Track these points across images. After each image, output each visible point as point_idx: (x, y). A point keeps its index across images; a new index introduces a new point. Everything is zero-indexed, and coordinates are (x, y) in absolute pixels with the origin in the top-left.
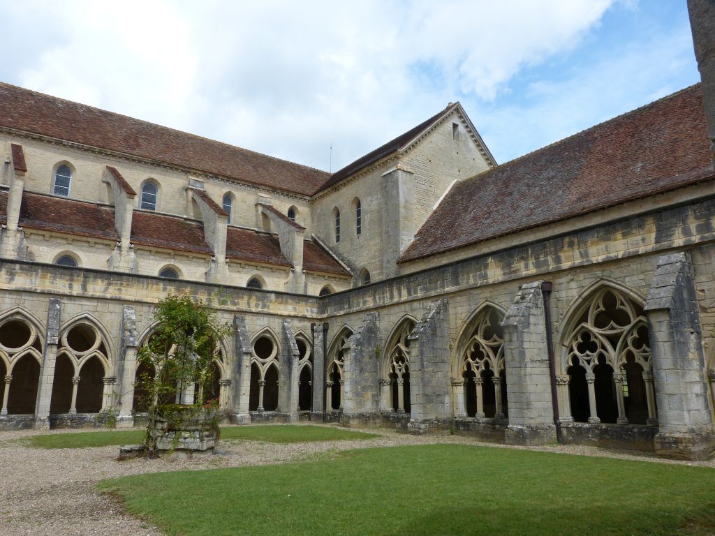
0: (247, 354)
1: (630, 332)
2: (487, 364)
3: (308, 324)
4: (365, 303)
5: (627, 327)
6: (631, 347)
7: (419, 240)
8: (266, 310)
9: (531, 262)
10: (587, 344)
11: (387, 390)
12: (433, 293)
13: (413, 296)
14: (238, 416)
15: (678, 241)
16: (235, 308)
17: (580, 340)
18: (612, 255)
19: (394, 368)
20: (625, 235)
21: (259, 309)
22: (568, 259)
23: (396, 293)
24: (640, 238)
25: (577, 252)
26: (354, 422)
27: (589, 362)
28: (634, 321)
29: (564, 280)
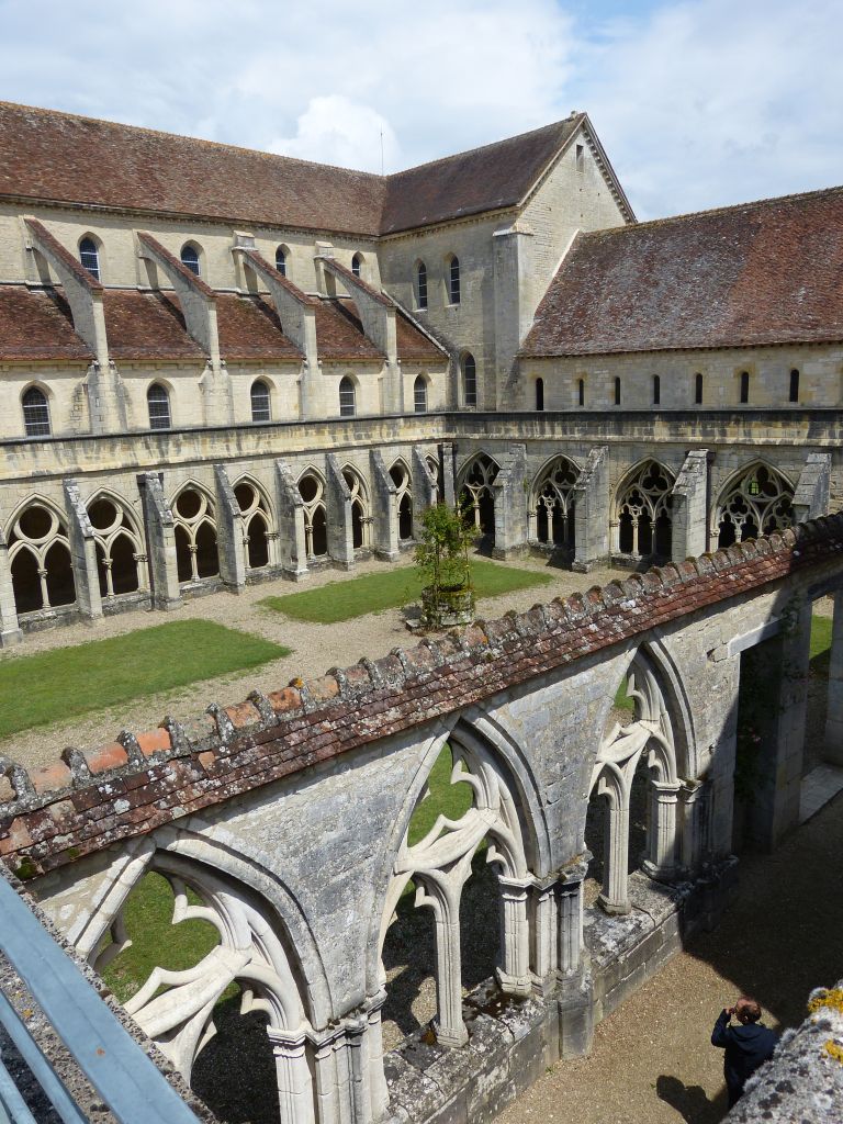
0: (392, 493)
1: (776, 503)
2: (645, 510)
3: (434, 446)
4: (507, 431)
5: (775, 499)
6: (774, 514)
7: (539, 324)
8: (397, 438)
9: (699, 429)
10: (739, 506)
11: (534, 520)
12: (593, 438)
13: (568, 436)
14: (390, 553)
15: (825, 442)
16: (369, 442)
17: (733, 502)
18: (772, 440)
19: (542, 501)
20: (784, 426)
21: (391, 439)
22: (733, 435)
23: (547, 428)
24: (796, 430)
25: (741, 430)
26: (508, 556)
27: (738, 521)
28: (780, 495)
29: (726, 452)
